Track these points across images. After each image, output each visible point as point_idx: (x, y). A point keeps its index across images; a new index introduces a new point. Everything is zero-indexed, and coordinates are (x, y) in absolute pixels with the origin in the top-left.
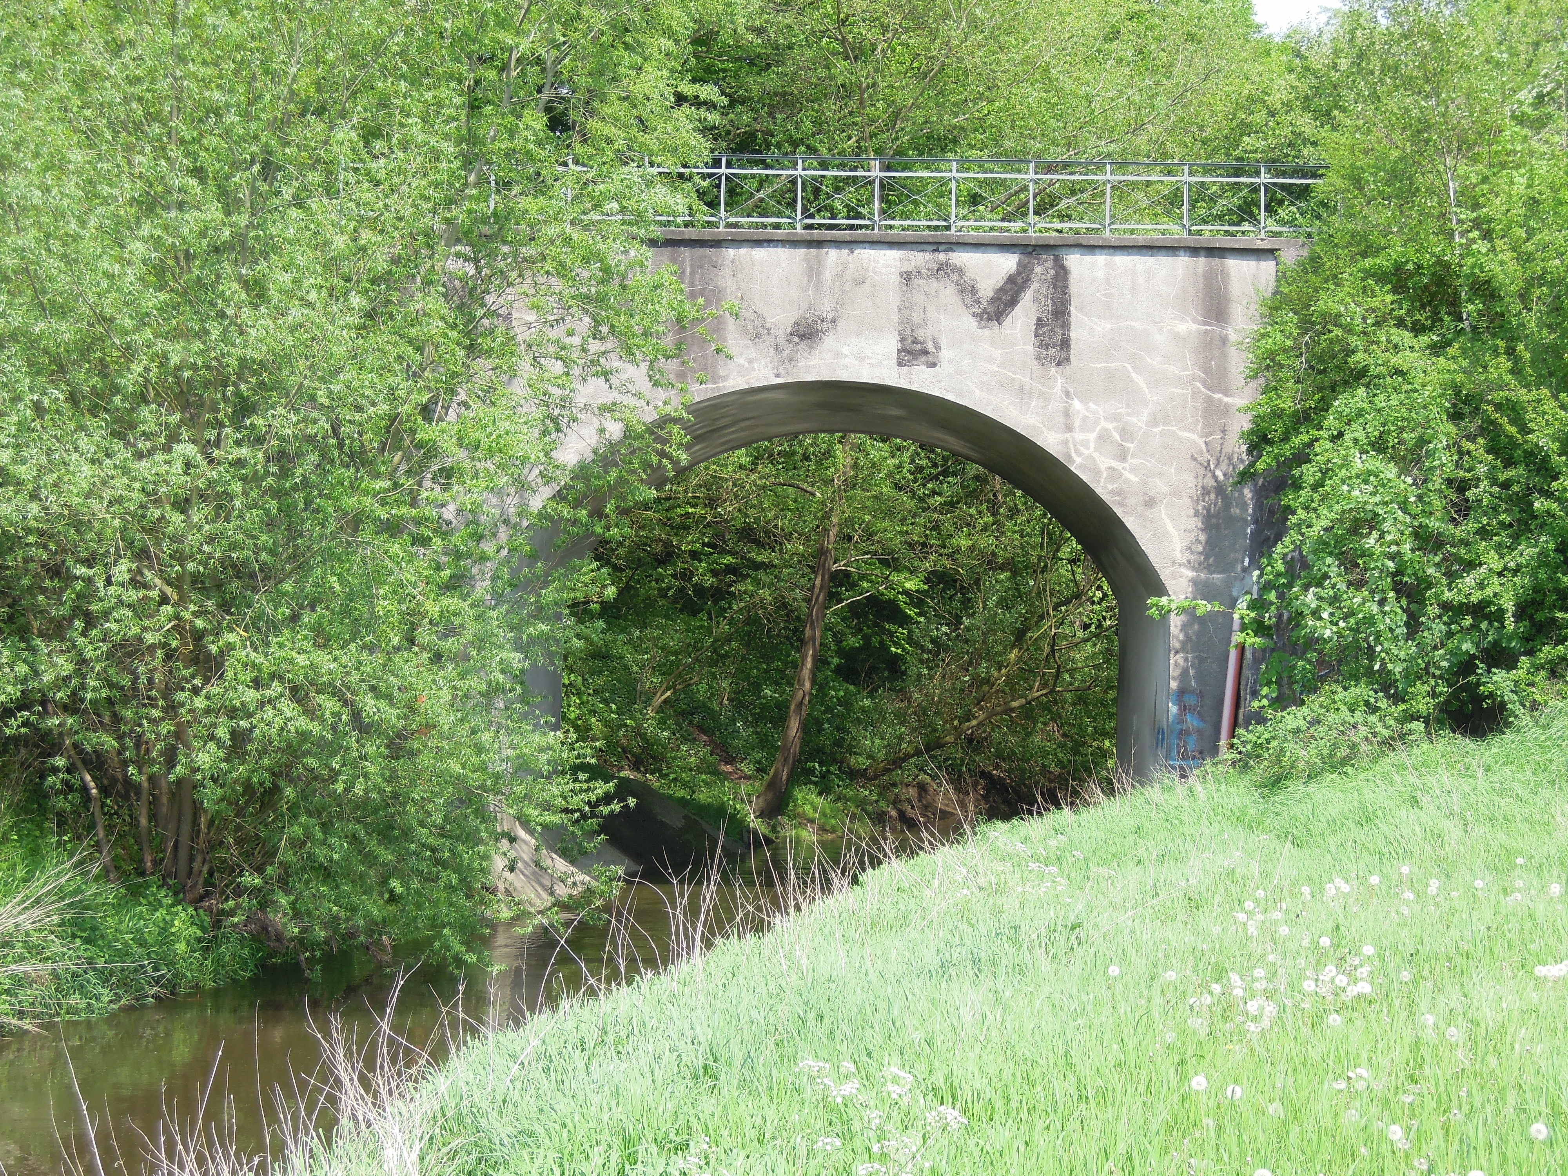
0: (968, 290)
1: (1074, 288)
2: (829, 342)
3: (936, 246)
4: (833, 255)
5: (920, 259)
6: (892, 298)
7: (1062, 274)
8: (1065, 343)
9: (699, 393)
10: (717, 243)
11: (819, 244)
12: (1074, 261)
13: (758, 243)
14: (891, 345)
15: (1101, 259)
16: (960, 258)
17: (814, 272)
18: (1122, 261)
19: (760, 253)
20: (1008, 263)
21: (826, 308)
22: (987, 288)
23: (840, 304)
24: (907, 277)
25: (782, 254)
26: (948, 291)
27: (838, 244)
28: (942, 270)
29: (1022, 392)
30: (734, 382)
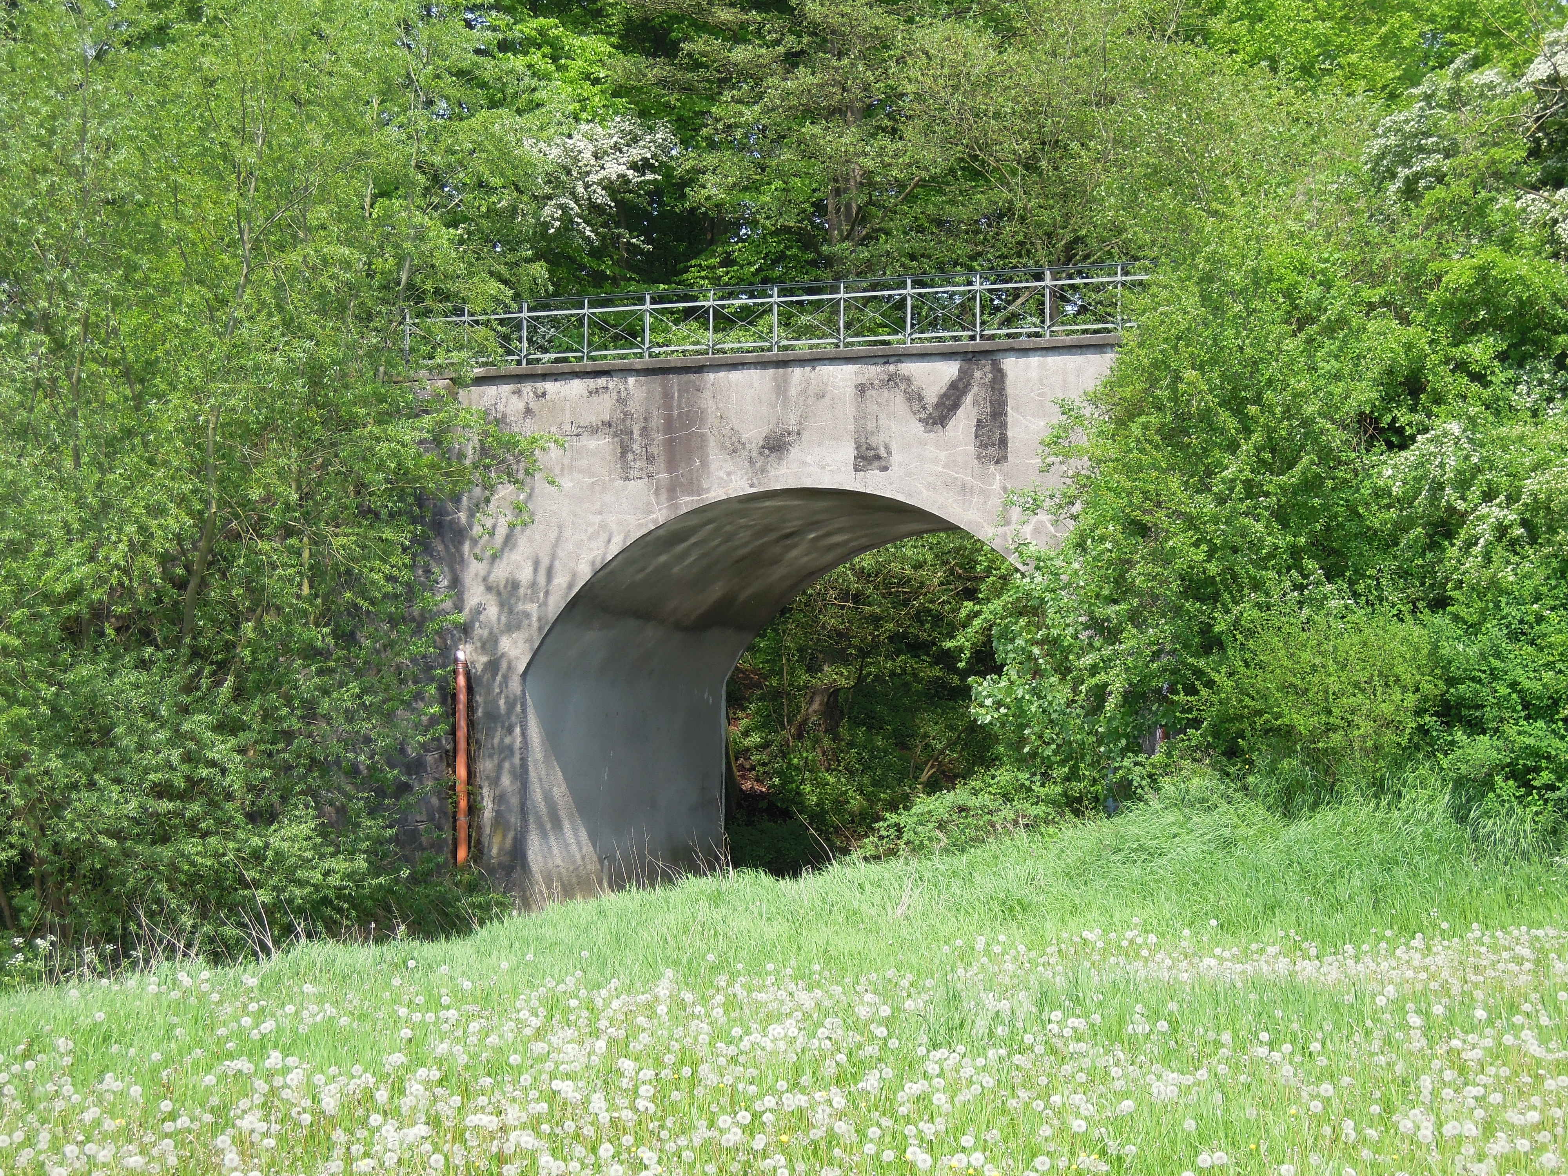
0: (915, 398)
1: (1010, 390)
2: (795, 453)
3: (886, 359)
4: (797, 373)
5: (872, 371)
6: (850, 410)
7: (999, 376)
8: (1003, 442)
9: (687, 502)
10: (700, 369)
11: (791, 363)
12: (1010, 364)
13: (734, 366)
14: (848, 452)
15: (1034, 361)
16: (909, 368)
17: (781, 389)
18: (1054, 361)
19: (736, 376)
20: (950, 370)
21: (792, 422)
22: (931, 396)
23: (803, 417)
24: (861, 389)
25: (754, 375)
26: (897, 400)
27: (802, 362)
28: (893, 379)
29: (965, 490)
30: (715, 493)
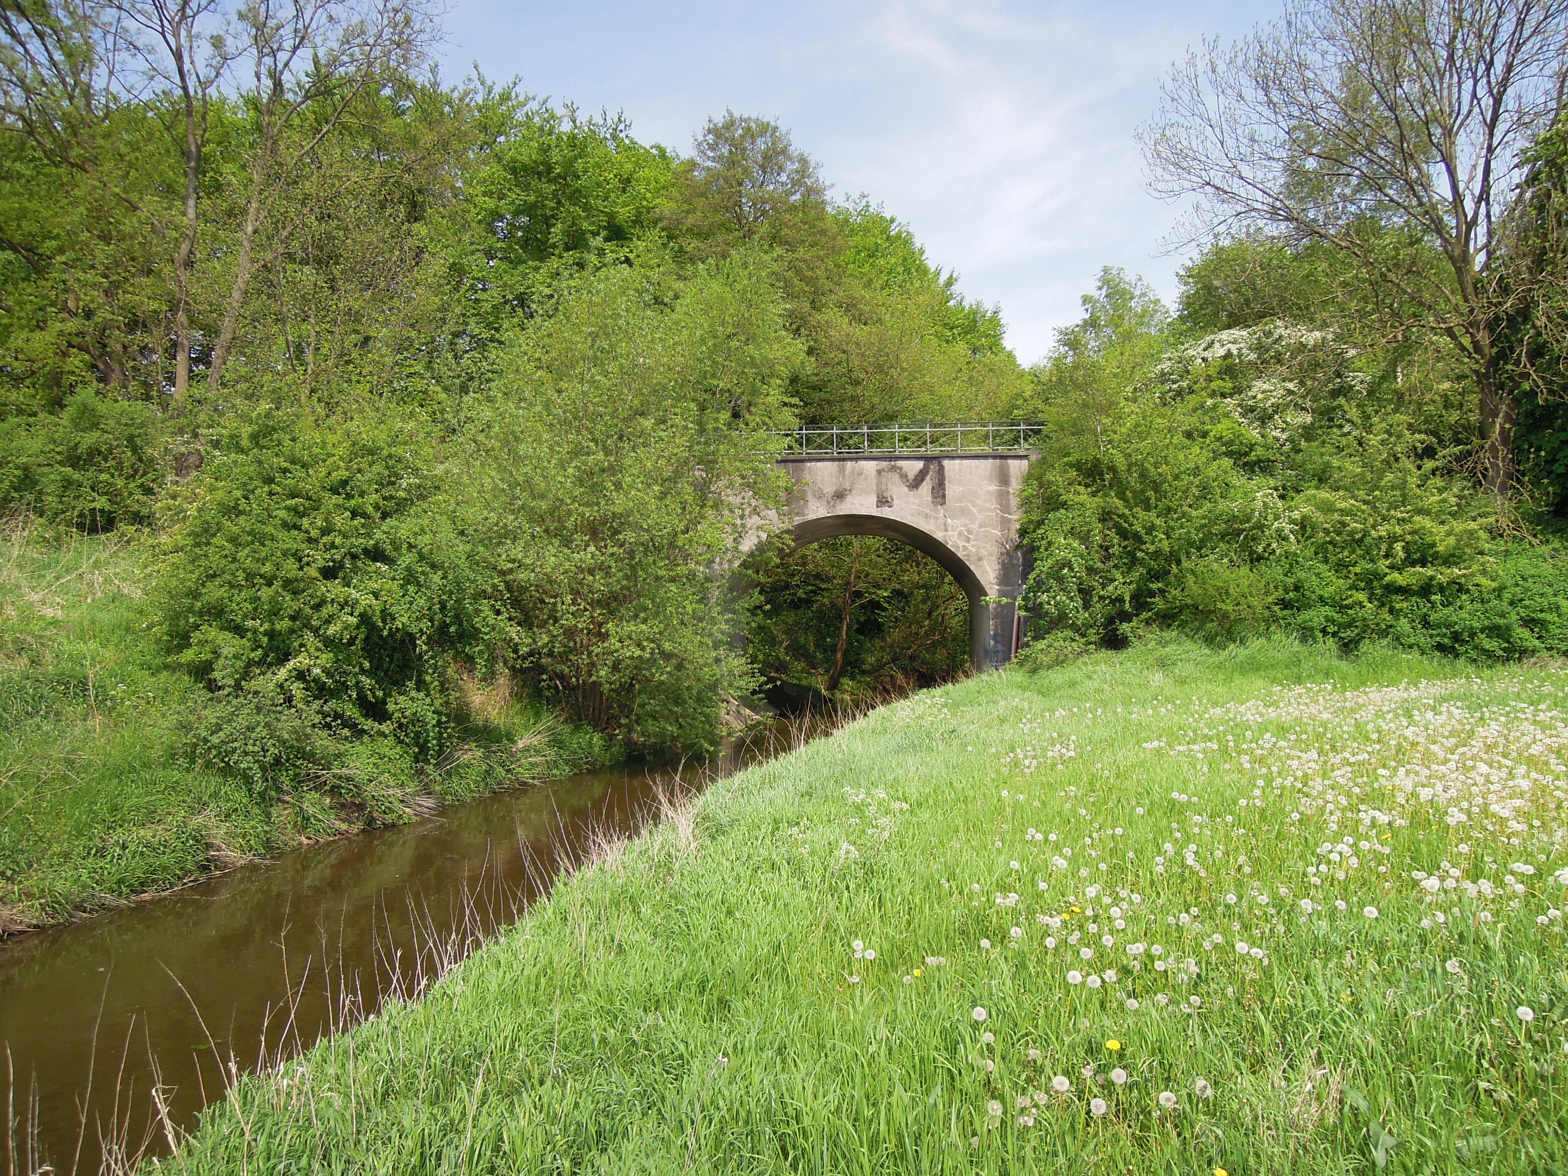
0: (904, 476)
1: (946, 474)
2: (848, 498)
3: (890, 459)
4: (849, 464)
5: (884, 464)
6: (874, 481)
7: (942, 468)
8: (944, 496)
9: (798, 520)
10: (803, 461)
11: (844, 460)
12: (946, 463)
13: (819, 460)
14: (874, 499)
15: (957, 462)
16: (900, 463)
17: (842, 470)
18: (965, 462)
19: (819, 464)
20: (920, 465)
21: (847, 485)
22: (911, 475)
23: (852, 484)
24: (879, 472)
25: (829, 464)
26: (896, 477)
27: (851, 459)
28: (893, 468)
29: (927, 516)
30: (811, 516)
